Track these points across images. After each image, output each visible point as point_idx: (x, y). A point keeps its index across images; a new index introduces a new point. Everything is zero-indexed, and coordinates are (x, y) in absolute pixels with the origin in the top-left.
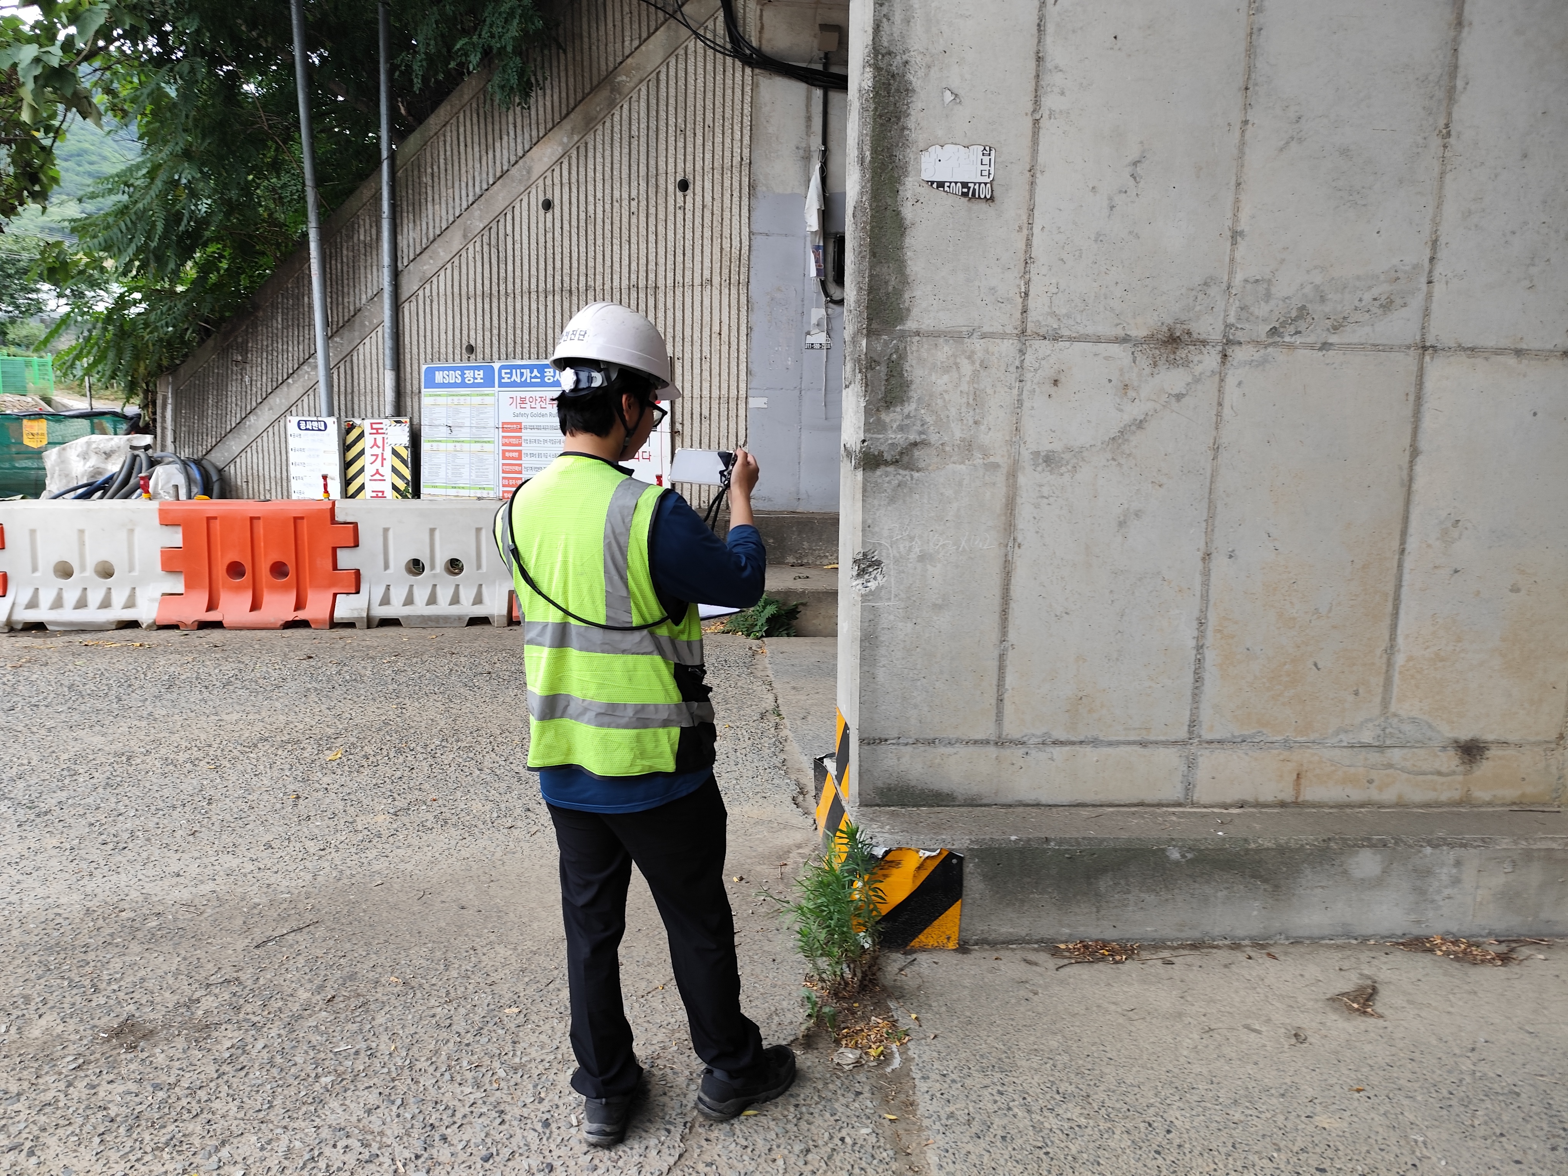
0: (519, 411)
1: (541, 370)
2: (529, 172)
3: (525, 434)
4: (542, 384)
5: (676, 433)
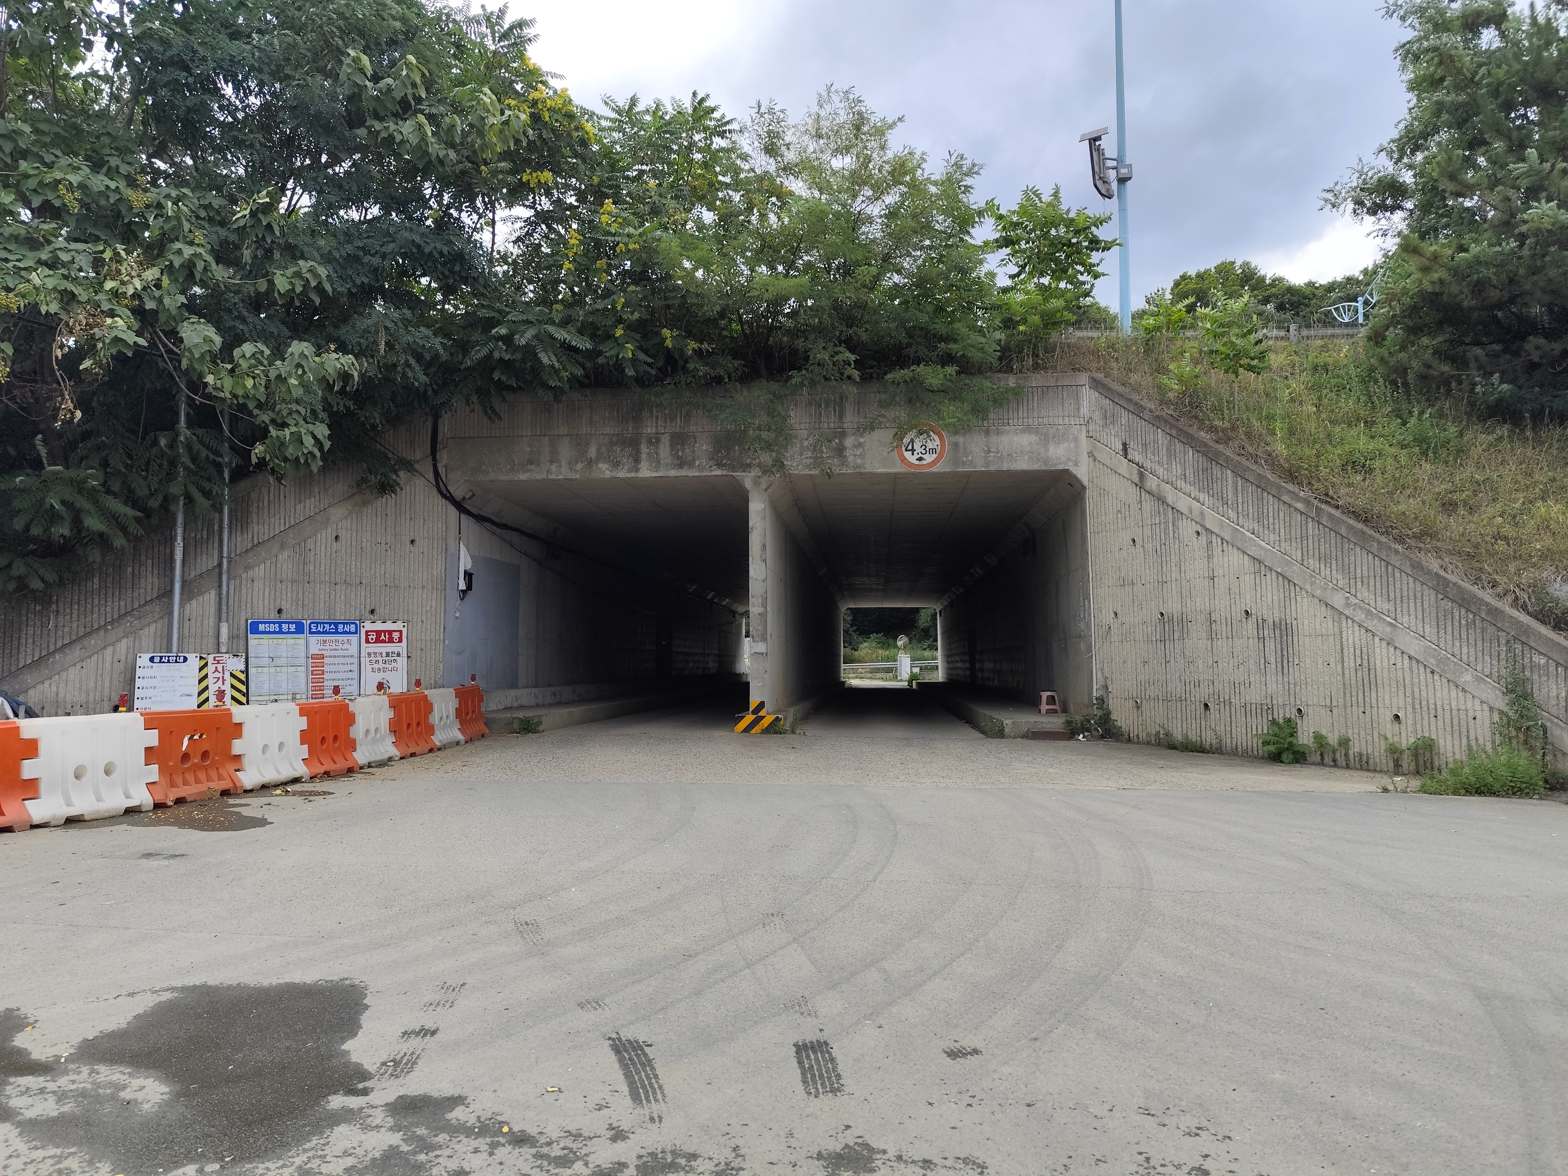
0: (322, 647)
1: (336, 625)
2: (328, 519)
3: (326, 660)
4: (337, 632)
5: (408, 657)
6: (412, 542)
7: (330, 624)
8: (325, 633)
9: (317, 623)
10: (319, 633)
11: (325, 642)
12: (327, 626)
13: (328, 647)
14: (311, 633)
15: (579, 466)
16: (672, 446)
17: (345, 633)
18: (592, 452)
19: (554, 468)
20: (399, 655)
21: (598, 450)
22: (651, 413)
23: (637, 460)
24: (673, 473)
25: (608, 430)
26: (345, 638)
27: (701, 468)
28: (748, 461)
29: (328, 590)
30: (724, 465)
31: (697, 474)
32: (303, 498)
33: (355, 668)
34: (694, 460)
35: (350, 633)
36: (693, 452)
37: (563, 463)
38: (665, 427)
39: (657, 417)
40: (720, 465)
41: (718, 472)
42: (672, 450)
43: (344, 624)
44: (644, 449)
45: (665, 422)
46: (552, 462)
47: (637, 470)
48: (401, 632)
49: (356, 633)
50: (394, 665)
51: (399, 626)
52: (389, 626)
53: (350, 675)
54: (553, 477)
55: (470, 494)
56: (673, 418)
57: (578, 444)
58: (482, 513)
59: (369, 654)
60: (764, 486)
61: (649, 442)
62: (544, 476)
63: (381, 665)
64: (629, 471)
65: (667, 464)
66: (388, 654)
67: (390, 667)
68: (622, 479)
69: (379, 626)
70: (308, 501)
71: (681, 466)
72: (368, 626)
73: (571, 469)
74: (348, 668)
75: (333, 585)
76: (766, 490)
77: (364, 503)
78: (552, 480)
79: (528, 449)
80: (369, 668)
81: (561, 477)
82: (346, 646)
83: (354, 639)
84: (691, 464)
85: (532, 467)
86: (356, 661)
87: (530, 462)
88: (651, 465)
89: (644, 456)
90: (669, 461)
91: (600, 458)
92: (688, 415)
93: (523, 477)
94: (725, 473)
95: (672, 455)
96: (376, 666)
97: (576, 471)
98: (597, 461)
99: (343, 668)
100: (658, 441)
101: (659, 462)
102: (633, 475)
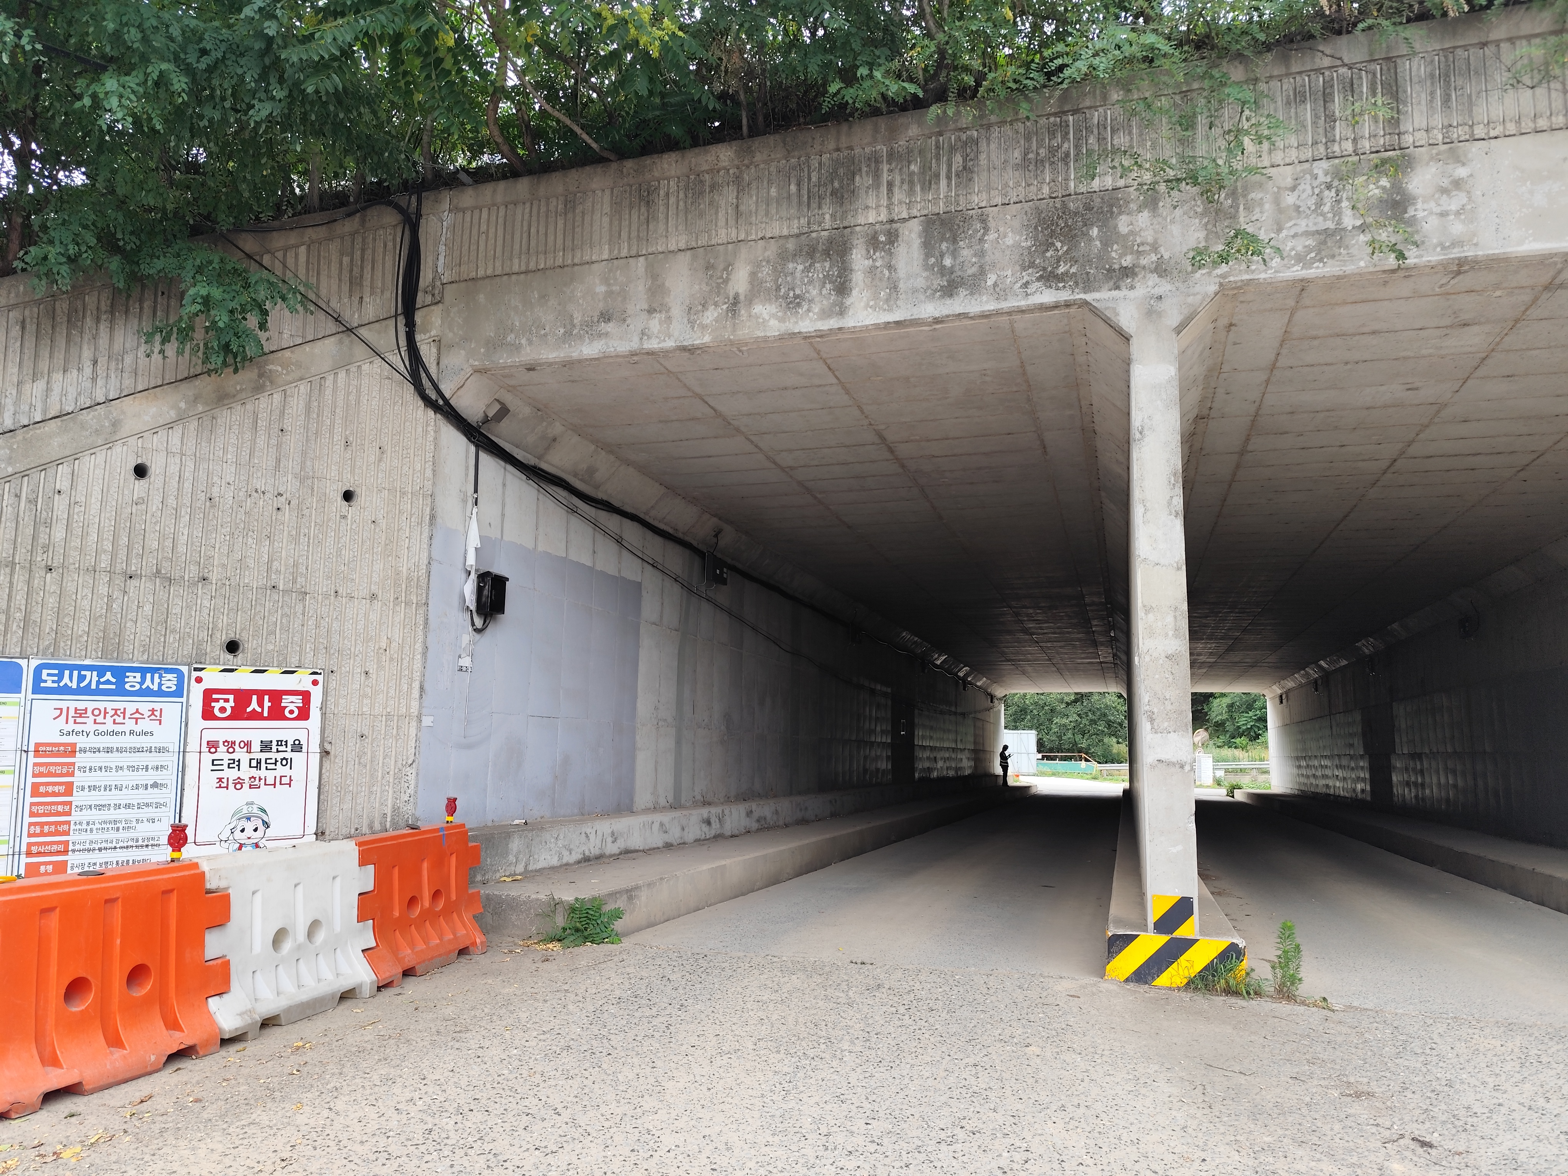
0: (71, 726)
1: (120, 673)
2: (116, 425)
3: (80, 760)
4: (120, 691)
5: (325, 753)
6: (348, 496)
7: (101, 671)
8: (87, 691)
9: (62, 668)
10: (66, 690)
11: (81, 713)
12: (92, 677)
13: (90, 727)
14: (38, 689)
15: (711, 315)
16: (928, 246)
17: (147, 693)
18: (740, 281)
19: (655, 324)
20: (297, 747)
21: (753, 275)
22: (877, 176)
23: (842, 288)
24: (930, 309)
25: (777, 228)
26: (145, 705)
27: (1000, 293)
28: (1127, 261)
29: (103, 590)
30: (1060, 278)
31: (991, 306)
32: (44, 365)
33: (169, 777)
34: (982, 272)
35: (160, 693)
36: (981, 254)
37: (677, 311)
38: (909, 206)
39: (890, 185)
40: (1050, 278)
41: (1048, 296)
42: (927, 256)
43: (143, 671)
44: (859, 259)
45: (911, 192)
46: (651, 311)
47: (842, 312)
48: (306, 696)
49: (178, 693)
50: (281, 770)
51: (301, 681)
52: (273, 680)
53: (154, 795)
54: (653, 344)
55: (497, 407)
56: (929, 180)
57: (709, 267)
58: (544, 466)
59: (213, 746)
60: (1174, 318)
61: (873, 242)
62: (633, 344)
63: (246, 772)
64: (825, 314)
65: (915, 291)
66: (266, 746)
67: (270, 776)
68: (806, 337)
69: (244, 680)
70: (58, 376)
71: (949, 290)
72: (213, 678)
73: (692, 323)
74: (151, 777)
75: (119, 581)
76: (1178, 330)
77: (223, 399)
78: (651, 353)
79: (601, 289)
80: (210, 778)
81: (670, 344)
82: (145, 725)
83: (171, 709)
84: (974, 284)
85: (610, 327)
86: (171, 760)
87: (606, 317)
88: (876, 297)
89: (858, 277)
90: (920, 282)
91: (756, 290)
92: (967, 172)
93: (590, 349)
94: (1064, 296)
95: (927, 267)
96: (232, 774)
97: (704, 327)
98: (750, 302)
99: (127, 778)
100: (893, 237)
101: (894, 287)
102: (833, 323)
